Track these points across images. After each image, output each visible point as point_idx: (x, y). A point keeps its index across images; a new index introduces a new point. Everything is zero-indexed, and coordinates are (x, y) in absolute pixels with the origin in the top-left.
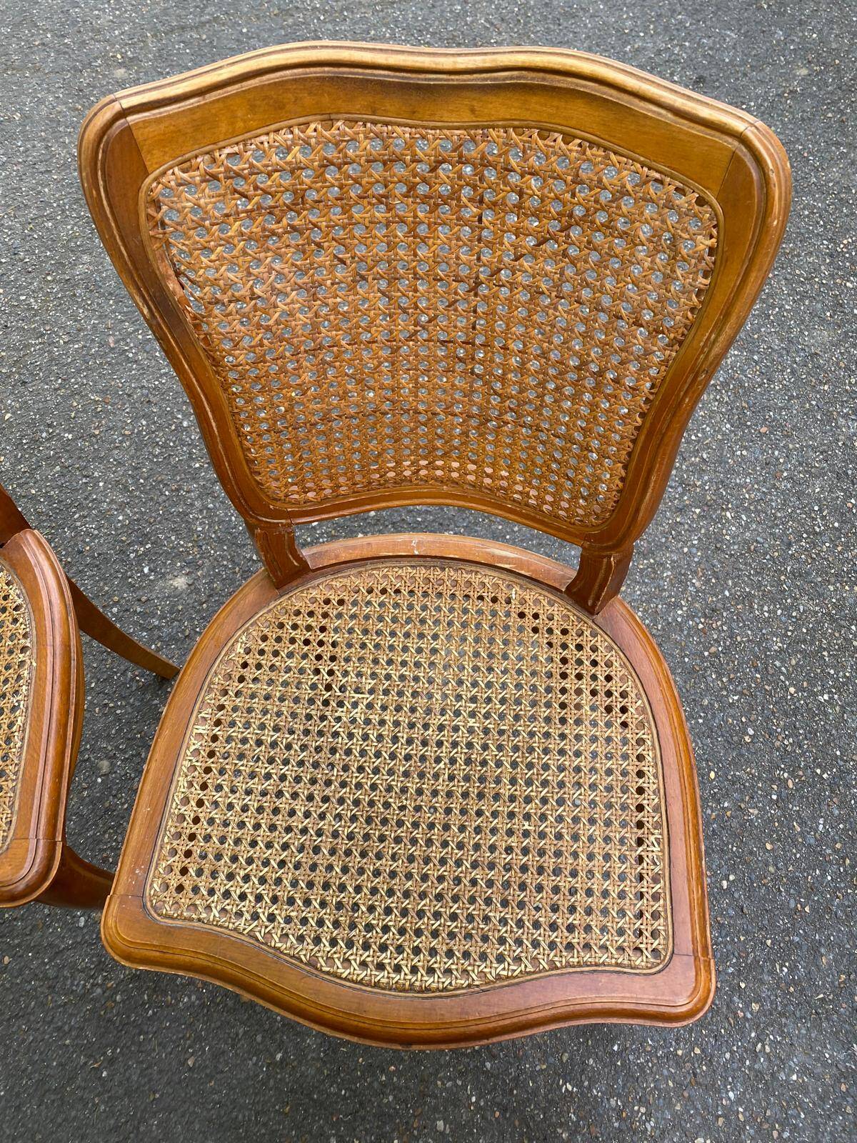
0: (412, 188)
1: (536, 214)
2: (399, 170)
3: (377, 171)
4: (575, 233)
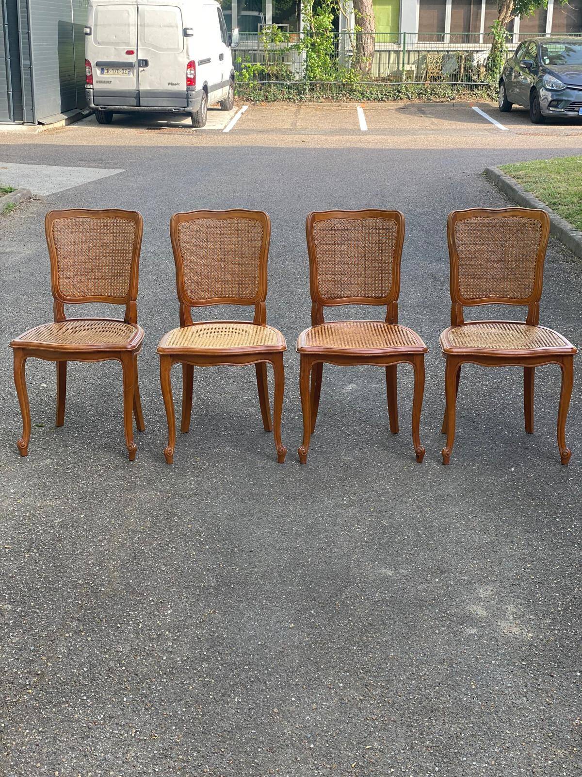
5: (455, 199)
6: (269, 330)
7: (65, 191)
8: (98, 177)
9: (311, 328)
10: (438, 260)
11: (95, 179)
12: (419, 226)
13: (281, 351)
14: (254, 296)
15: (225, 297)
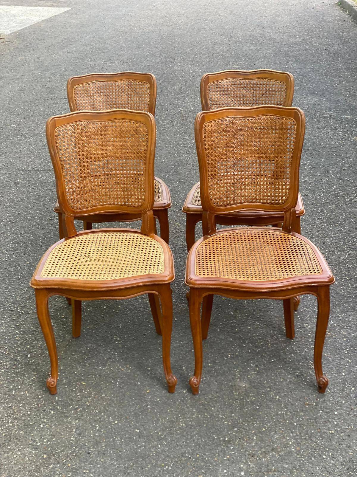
0: (244, 88)
1: (261, 91)
2: (242, 86)
3: (239, 86)
4: (267, 92)
5: (319, 28)
6: (157, 243)
7: (23, 29)
8: (50, 15)
9: (202, 238)
10: (312, 94)
11: (47, 18)
12: (293, 57)
13: (168, 282)
14: (140, 204)
15: (110, 205)
